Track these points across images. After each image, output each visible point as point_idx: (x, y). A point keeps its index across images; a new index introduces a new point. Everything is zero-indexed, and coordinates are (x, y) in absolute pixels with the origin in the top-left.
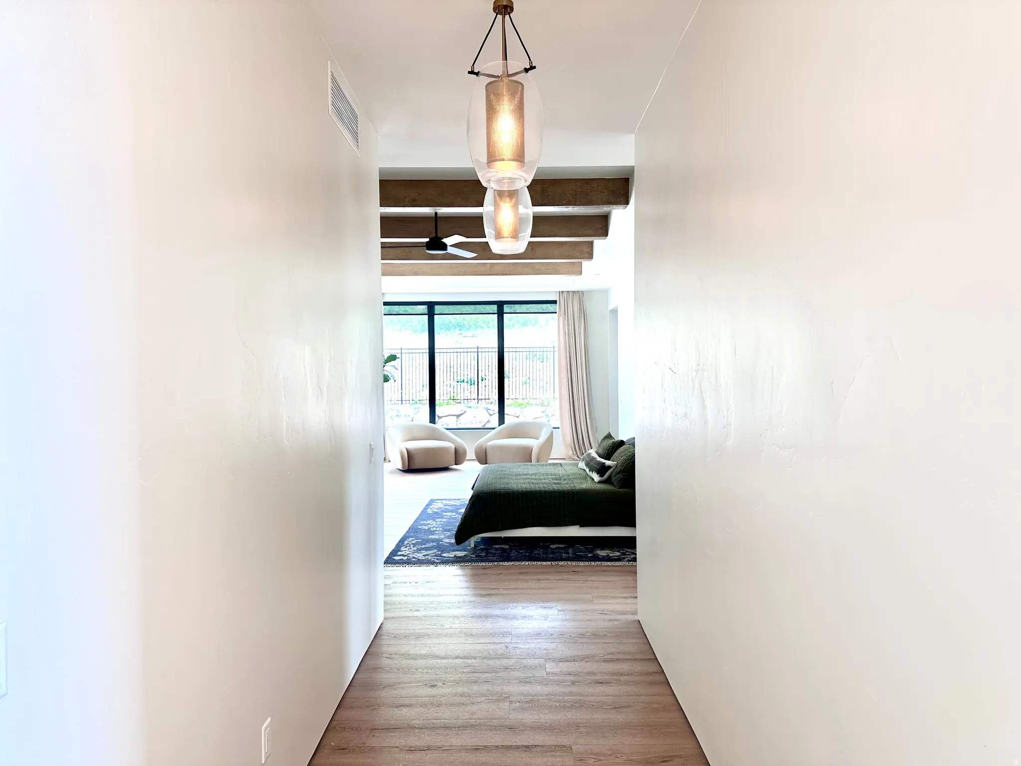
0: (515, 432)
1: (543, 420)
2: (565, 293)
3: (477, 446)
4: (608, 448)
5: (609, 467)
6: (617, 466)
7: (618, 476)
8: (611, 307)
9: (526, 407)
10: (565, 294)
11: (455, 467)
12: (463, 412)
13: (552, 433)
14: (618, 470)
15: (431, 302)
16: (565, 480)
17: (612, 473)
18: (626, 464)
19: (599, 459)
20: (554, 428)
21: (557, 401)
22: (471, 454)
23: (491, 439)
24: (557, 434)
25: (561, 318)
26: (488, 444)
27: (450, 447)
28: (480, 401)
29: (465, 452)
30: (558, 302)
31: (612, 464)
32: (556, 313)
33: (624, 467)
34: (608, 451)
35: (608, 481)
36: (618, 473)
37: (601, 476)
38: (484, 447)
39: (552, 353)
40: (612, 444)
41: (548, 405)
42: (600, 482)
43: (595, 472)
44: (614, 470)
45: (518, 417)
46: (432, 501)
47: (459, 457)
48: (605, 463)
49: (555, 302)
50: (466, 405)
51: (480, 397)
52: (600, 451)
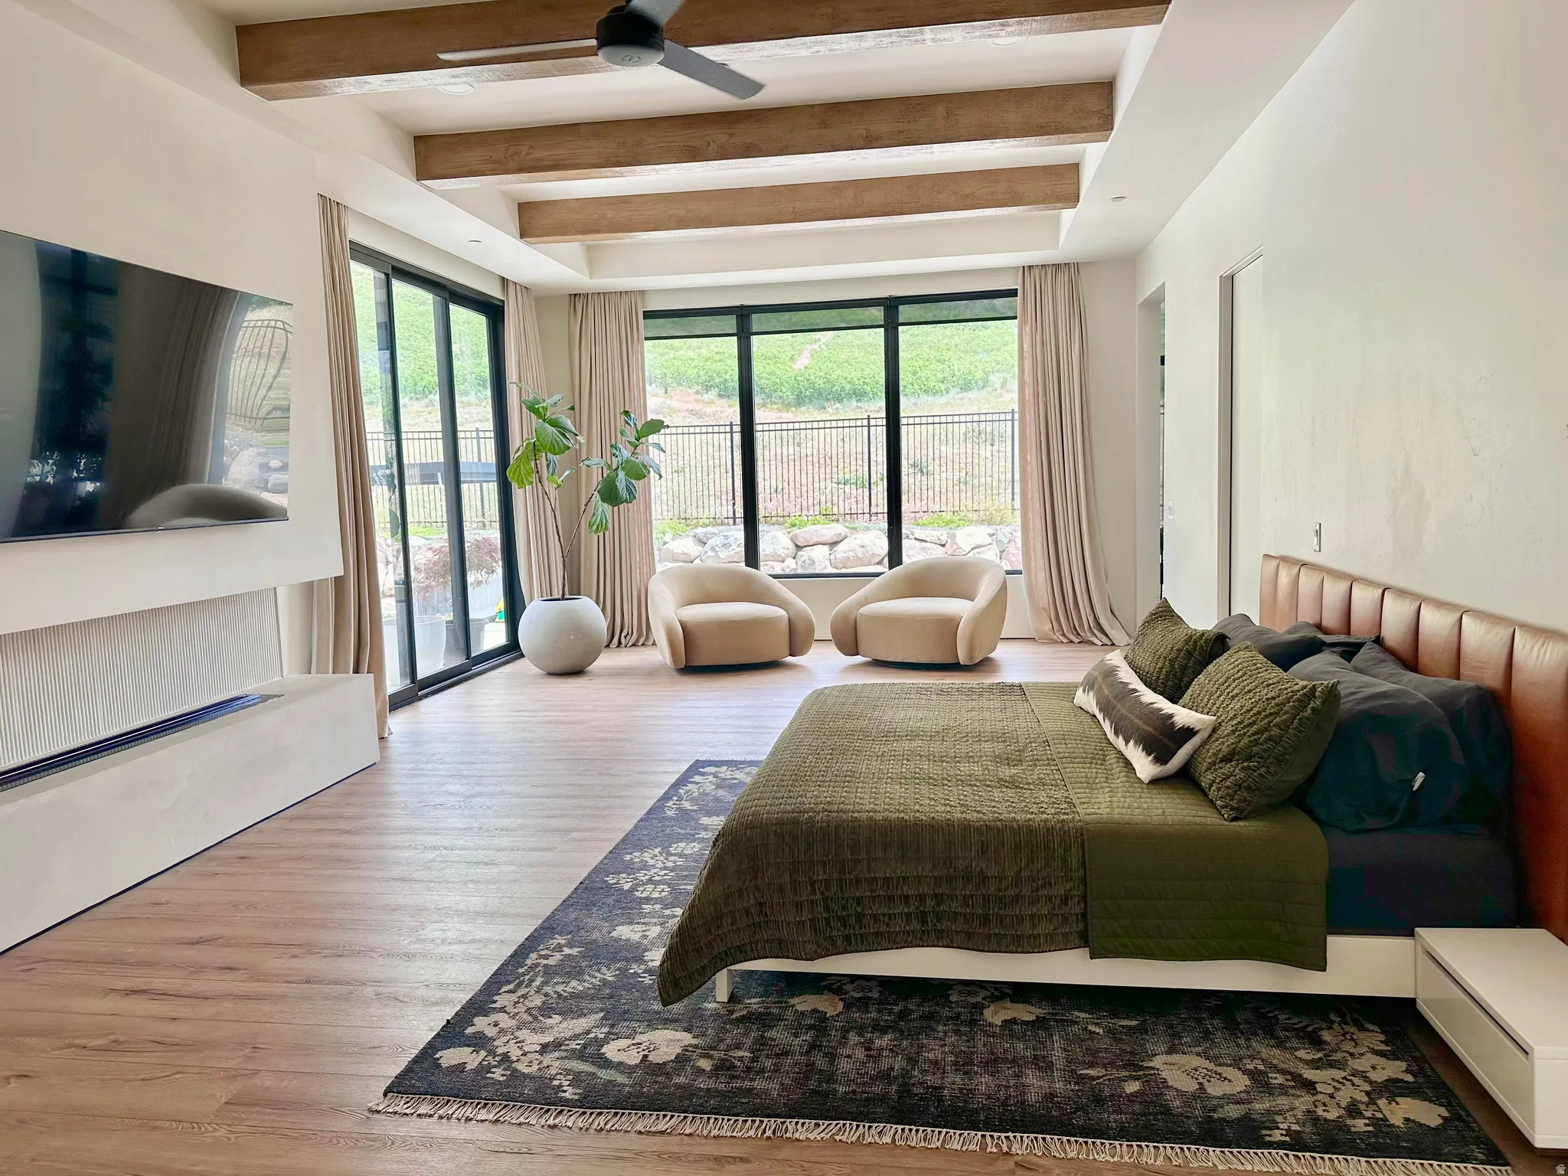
0: (923, 583)
1: (990, 555)
2: (1035, 269)
3: (836, 615)
4: (1173, 655)
5: (1188, 733)
6: (1214, 730)
7: (1227, 768)
8: (1148, 291)
9: (959, 526)
10: (1036, 272)
11: (790, 659)
12: (839, 540)
13: (1005, 583)
14: (1225, 749)
15: (741, 307)
16: (1035, 762)
17: (1196, 752)
18: (1255, 728)
19: (1149, 696)
20: (1008, 573)
21: (1018, 513)
22: (823, 630)
23: (867, 601)
24: (1018, 588)
25: (1028, 328)
26: (861, 611)
27: (778, 619)
28: (873, 518)
29: (810, 629)
30: (1020, 293)
31: (1200, 720)
32: (1015, 318)
33: (1246, 740)
34: (1172, 666)
35: (1185, 779)
36: (1227, 759)
37: (1161, 759)
38: (852, 617)
39: (1009, 424)
40: (1187, 642)
41: (1000, 523)
42: (1155, 782)
43: (1136, 743)
44: (1205, 743)
45: (943, 545)
46: (697, 767)
47: (798, 639)
48: (1171, 716)
49: (1013, 293)
50: (847, 524)
51: (874, 510)
52: (1145, 660)
